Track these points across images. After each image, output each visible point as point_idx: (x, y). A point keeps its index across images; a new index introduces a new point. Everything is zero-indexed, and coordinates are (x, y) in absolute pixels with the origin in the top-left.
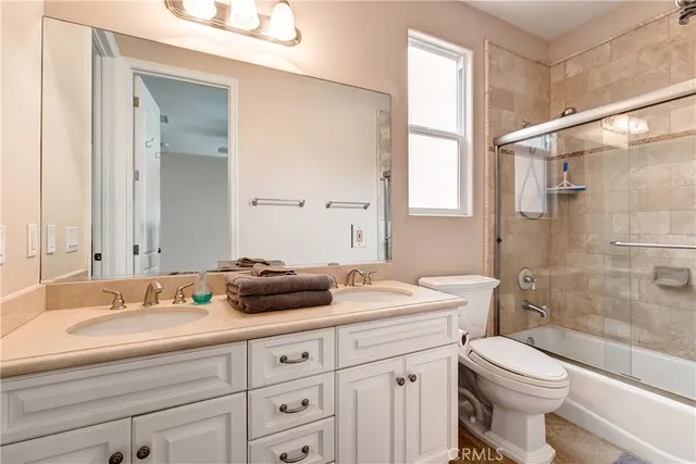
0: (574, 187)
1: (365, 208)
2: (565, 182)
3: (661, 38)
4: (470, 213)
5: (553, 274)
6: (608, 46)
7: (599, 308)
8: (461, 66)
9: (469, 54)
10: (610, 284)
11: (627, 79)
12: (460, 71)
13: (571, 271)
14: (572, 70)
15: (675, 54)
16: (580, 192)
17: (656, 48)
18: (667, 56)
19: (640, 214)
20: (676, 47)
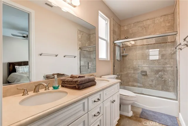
0: (126, 54)
1: (75, 57)
2: (125, 53)
3: (142, 25)
4: (109, 59)
5: (122, 74)
6: (133, 24)
7: (131, 80)
8: (106, 22)
9: (109, 20)
10: (133, 75)
11: (136, 32)
12: (106, 24)
13: (125, 73)
14: (126, 28)
15: (144, 29)
16: (127, 55)
17: (141, 27)
18: (143, 29)
19: (138, 60)
20: (145, 28)
